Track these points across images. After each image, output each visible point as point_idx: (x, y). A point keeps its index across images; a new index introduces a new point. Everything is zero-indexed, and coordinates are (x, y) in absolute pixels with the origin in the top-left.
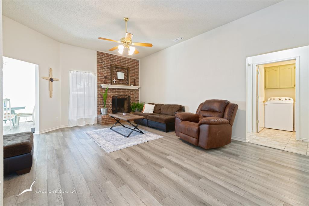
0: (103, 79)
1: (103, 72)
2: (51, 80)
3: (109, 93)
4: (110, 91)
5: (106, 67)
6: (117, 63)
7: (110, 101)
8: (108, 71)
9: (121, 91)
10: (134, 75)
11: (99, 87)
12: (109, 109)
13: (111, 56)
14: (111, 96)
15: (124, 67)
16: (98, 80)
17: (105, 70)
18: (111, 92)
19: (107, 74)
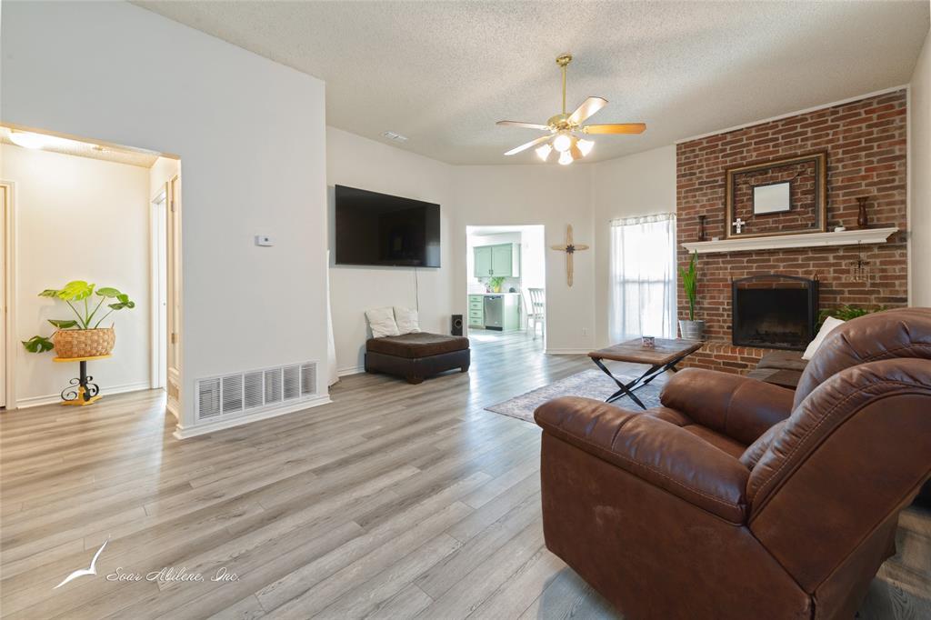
0: (695, 226)
1: (697, 202)
2: (570, 249)
3: (721, 268)
4: (723, 262)
5: (709, 183)
6: (755, 154)
7: (724, 301)
8: (716, 193)
9: (778, 260)
10: (864, 178)
11: (682, 253)
12: (723, 327)
13: (729, 138)
14: (726, 280)
15: (796, 156)
16: (680, 231)
17: (705, 195)
18: (729, 266)
19: (711, 205)
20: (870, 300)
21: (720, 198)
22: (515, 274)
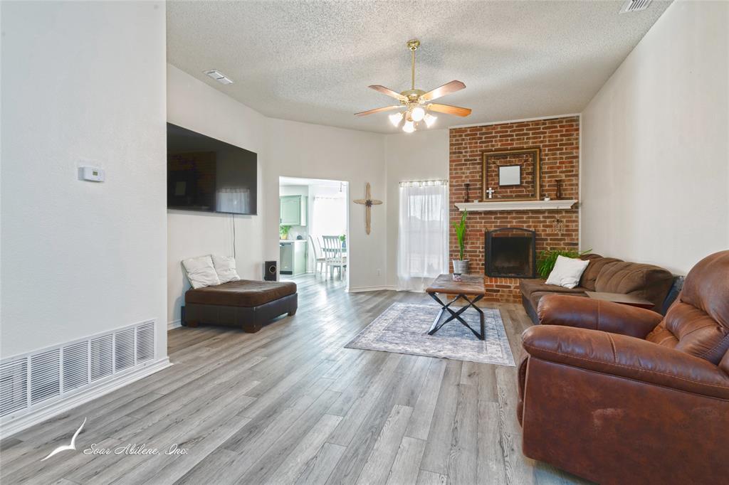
0: (463, 191)
1: (463, 173)
2: (369, 204)
3: (478, 223)
4: (480, 218)
5: (471, 160)
6: (499, 144)
7: (479, 245)
8: (475, 168)
9: (512, 218)
10: (559, 168)
11: (454, 210)
12: (478, 264)
13: (484, 130)
14: (481, 231)
15: (523, 148)
16: (451, 194)
17: (468, 169)
18: (483, 221)
19: (473, 177)
20: (560, 245)
21: (478, 172)
22: (303, 223)
